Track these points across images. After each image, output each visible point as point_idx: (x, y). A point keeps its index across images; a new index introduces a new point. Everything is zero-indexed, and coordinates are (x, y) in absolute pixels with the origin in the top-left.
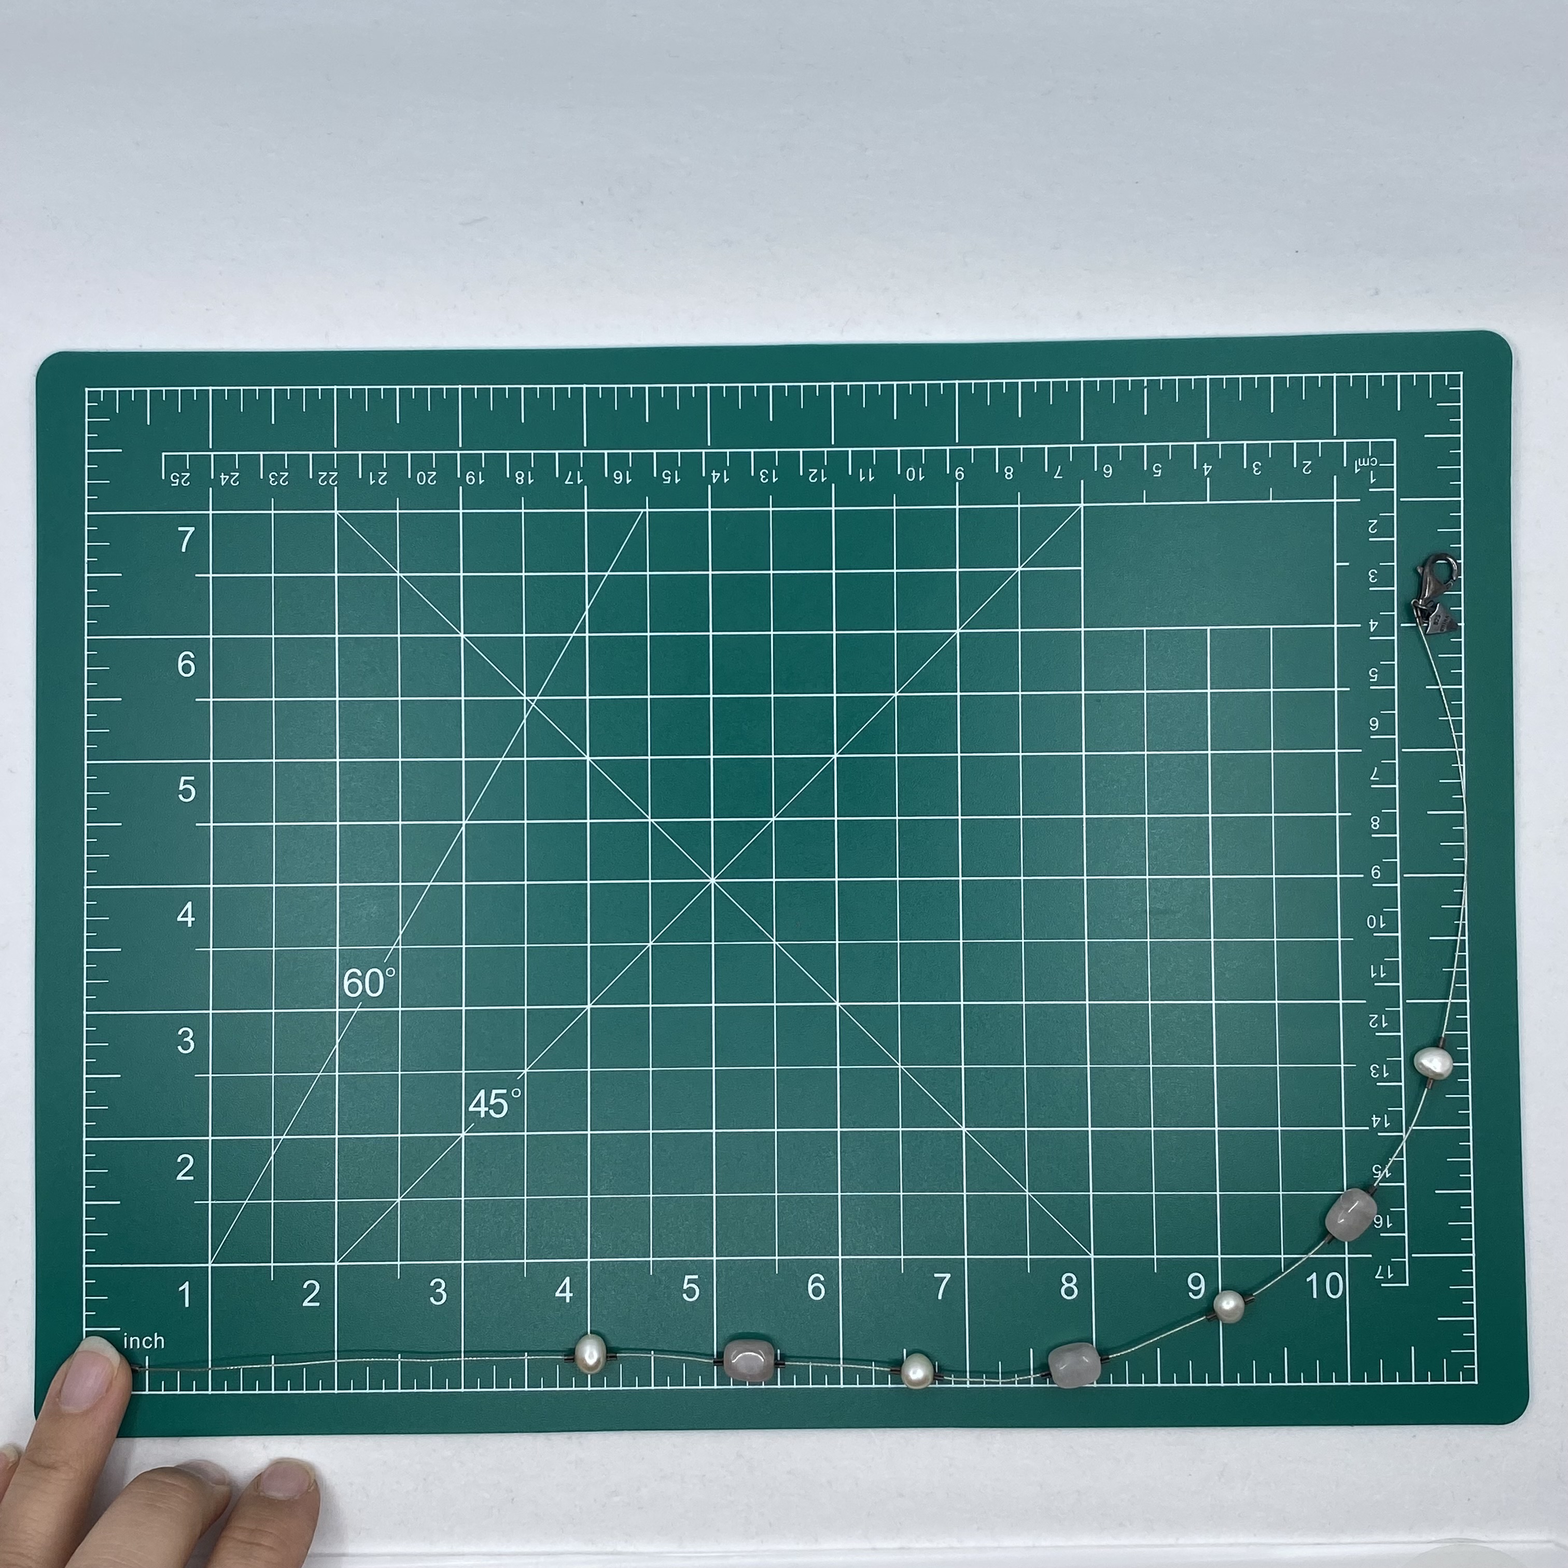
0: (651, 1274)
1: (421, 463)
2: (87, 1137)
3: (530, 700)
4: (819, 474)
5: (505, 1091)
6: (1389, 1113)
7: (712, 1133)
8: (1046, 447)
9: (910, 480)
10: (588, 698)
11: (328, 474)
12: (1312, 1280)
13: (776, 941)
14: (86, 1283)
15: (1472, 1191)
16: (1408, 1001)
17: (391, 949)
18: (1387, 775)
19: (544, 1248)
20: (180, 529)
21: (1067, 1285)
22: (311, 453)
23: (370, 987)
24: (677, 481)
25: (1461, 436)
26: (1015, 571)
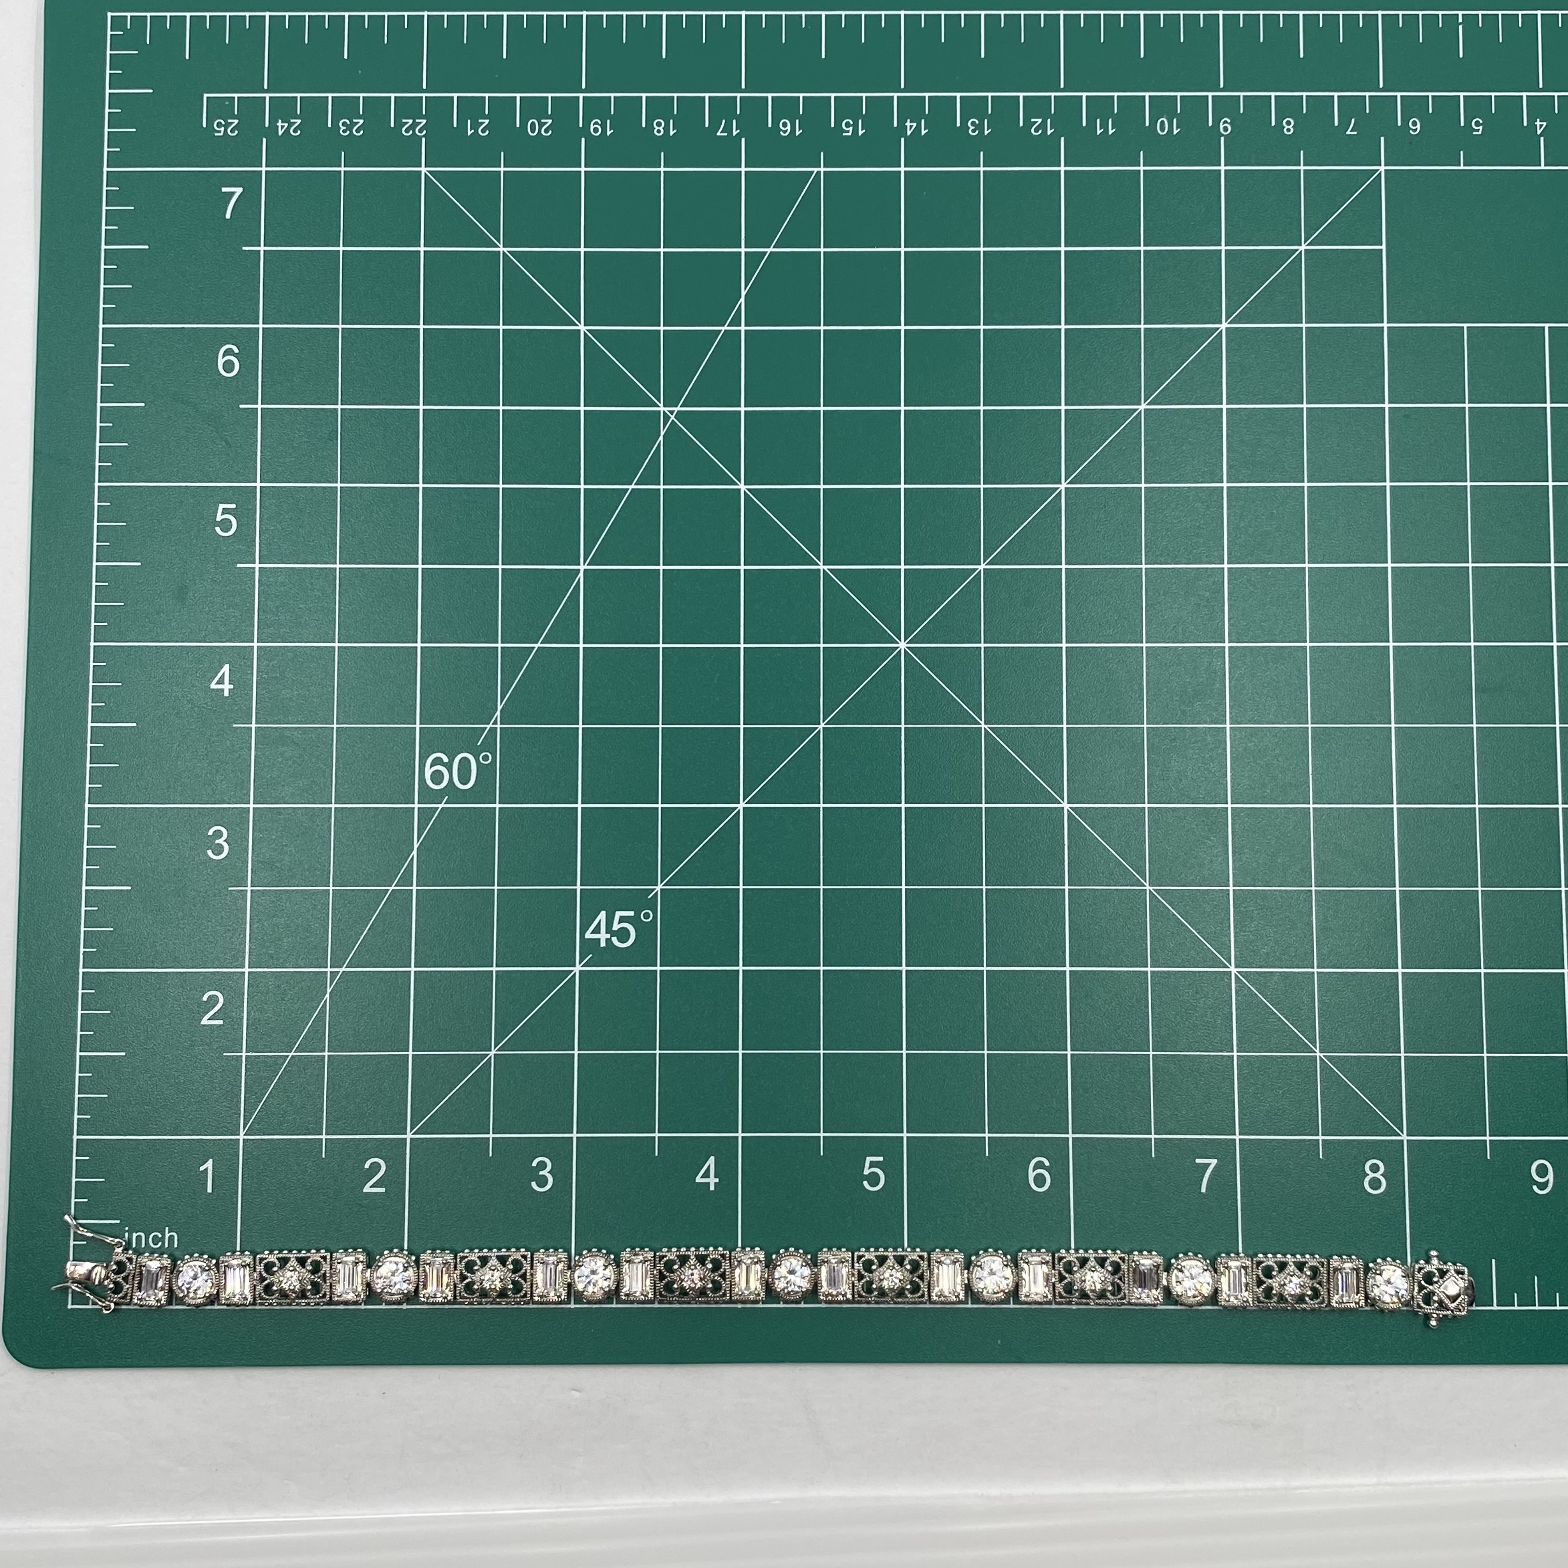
0: (821, 1154)
1: (534, 109)
2: (84, 966)
3: (669, 411)
4: (1044, 125)
5: (632, 913)
7: (901, 971)
8: (1336, 94)
9: (1161, 133)
10: (743, 409)
11: (414, 121)
13: (985, 724)
14: (77, 1160)
17: (486, 728)
19: (681, 1118)
20: (224, 190)
21: (1372, 1175)
22: (393, 95)
23: (459, 776)
24: (861, 133)
26: (1297, 250)
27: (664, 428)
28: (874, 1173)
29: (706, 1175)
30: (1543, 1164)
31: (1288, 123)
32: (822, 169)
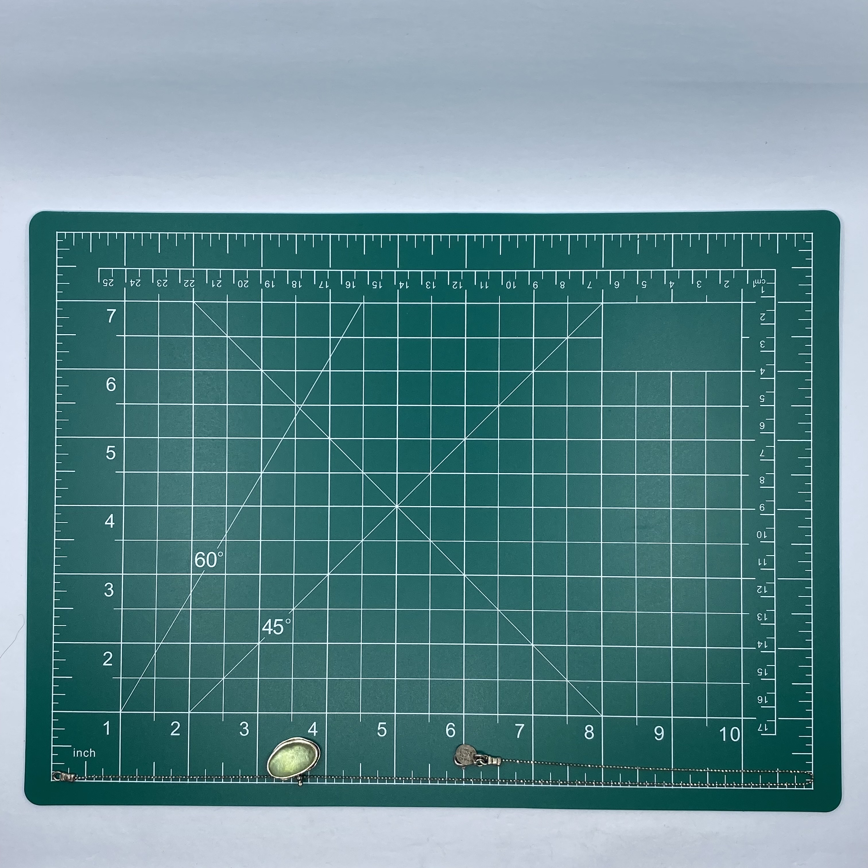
0: (360, 721)
1: (240, 276)
2: (54, 641)
3: (299, 406)
4: (458, 283)
5: (282, 620)
6: (767, 640)
7: (395, 645)
8: (583, 271)
9: (508, 288)
10: (330, 405)
11: (189, 280)
12: (723, 731)
13: (431, 540)
14: (53, 721)
15: (812, 684)
16: (778, 579)
17: (220, 541)
18: (769, 454)
19: (302, 706)
20: (108, 310)
21: (588, 731)
22: (180, 269)
23: (209, 563)
24: (380, 287)
25: (812, 268)
26: (565, 339)
27: (296, 413)
28: (381, 729)
29: (312, 730)
30: (660, 728)
31: (562, 284)
32: (364, 303)
